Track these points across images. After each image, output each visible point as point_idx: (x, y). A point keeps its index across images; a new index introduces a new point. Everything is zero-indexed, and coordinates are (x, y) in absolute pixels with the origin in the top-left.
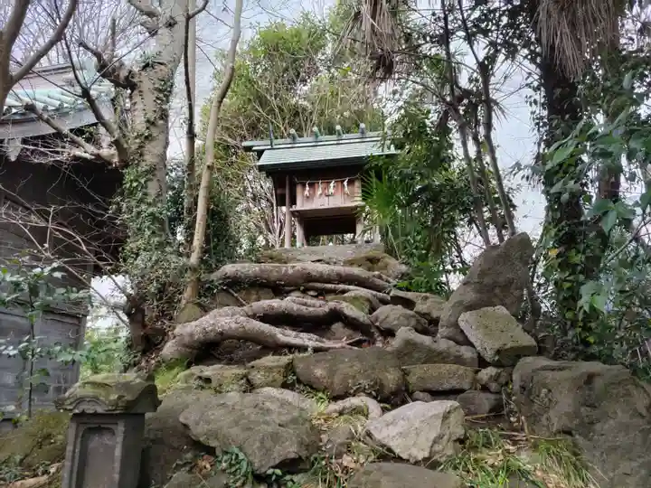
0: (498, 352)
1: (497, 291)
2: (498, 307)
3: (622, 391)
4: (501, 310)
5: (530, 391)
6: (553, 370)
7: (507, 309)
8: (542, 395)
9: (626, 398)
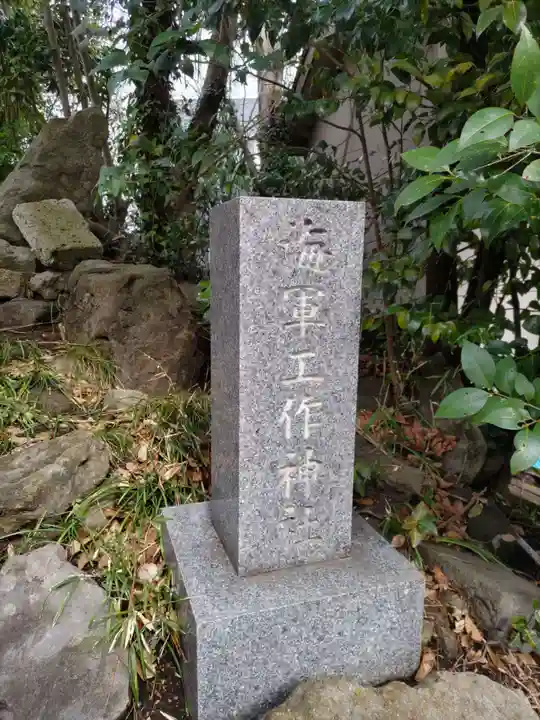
0: (55, 254)
1: (64, 179)
2: (64, 200)
3: (158, 294)
4: (68, 204)
5: (74, 295)
6: (100, 273)
7: (75, 204)
8: (86, 300)
9: (161, 300)
